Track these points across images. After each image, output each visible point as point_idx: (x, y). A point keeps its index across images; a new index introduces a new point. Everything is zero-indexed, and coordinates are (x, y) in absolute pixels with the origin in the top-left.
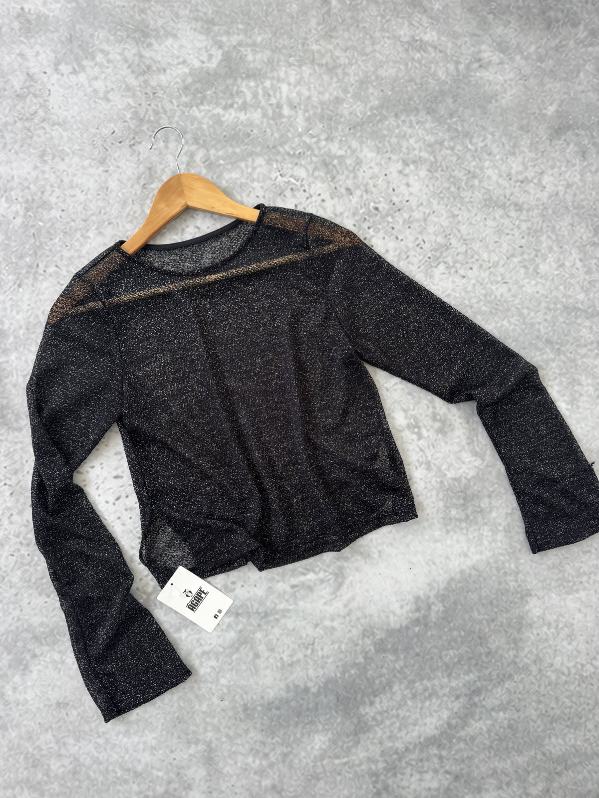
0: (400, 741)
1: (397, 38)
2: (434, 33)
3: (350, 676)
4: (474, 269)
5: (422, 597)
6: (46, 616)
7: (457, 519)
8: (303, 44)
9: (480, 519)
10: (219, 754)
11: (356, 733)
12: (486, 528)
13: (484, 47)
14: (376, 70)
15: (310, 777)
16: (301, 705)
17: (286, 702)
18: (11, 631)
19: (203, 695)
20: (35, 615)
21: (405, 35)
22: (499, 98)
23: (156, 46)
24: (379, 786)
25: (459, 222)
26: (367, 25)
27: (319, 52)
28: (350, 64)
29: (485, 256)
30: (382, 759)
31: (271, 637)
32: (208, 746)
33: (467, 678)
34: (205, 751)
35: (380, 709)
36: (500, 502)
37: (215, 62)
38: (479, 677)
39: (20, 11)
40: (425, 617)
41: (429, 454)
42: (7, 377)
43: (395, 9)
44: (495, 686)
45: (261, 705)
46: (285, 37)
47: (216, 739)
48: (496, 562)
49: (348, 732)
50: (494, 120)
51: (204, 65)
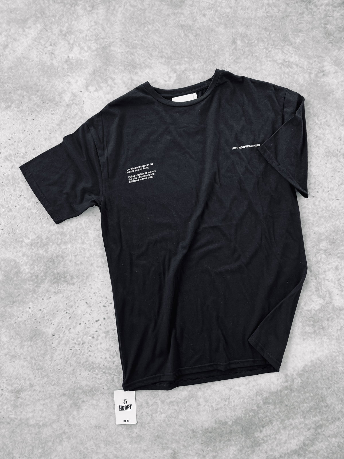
0: (277, 452)
1: (275, 61)
2: (296, 57)
3: (249, 416)
4: (319, 192)
5: (289, 375)
6: (89, 381)
7: (309, 333)
9: (322, 333)
10: (179, 455)
11: (253, 447)
12: (326, 337)
13: (326, 63)
16: (223, 431)
17: (215, 429)
18: (71, 389)
19: (171, 424)
20: (83, 380)
21: (280, 59)
22: (334, 93)
23: (140, 73)
26: (257, 54)
29: (326, 184)
31: (206, 395)
32: (173, 451)
33: (314, 419)
34: (172, 453)
35: (266, 434)
36: (334, 323)
38: (321, 419)
39: (67, 58)
40: (291, 386)
42: (66, 257)
43: (274, 44)
44: (330, 423)
45: (202, 431)
47: (178, 447)
48: (331, 356)
49: (248, 446)
50: (331, 106)
51: (167, 83)
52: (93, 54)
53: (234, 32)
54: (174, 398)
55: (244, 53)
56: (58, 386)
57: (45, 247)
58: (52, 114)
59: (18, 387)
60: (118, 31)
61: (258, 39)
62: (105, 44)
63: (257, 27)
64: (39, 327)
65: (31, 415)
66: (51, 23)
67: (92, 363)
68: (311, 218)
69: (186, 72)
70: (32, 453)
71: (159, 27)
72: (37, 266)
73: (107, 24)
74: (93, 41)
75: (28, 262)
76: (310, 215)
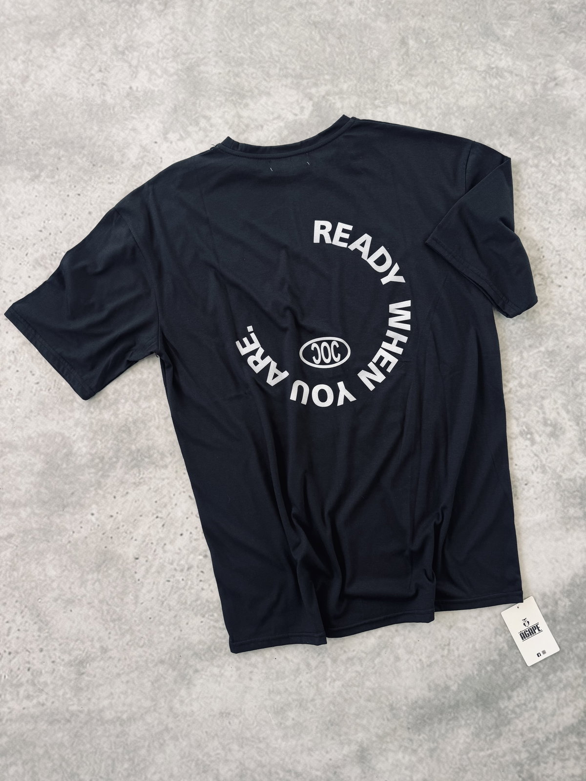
0: (540, 732)
1: (474, 68)
2: (509, 59)
3: (487, 672)
4: (569, 278)
5: (549, 594)
6: (203, 635)
7: (575, 518)
8: (387, 86)
10: (371, 752)
11: (497, 727)
13: (558, 66)
14: (457, 100)
15: (458, 770)
16: (443, 703)
17: (429, 701)
18: (174, 650)
19: (351, 698)
20: (194, 634)
21: (481, 64)
22: (577, 112)
23: (252, 105)
24: (524, 775)
25: (550, 235)
26: (444, 60)
27: (402, 91)
28: (433, 98)
29: (579, 264)
30: (524, 749)
31: (408, 641)
32: (360, 746)
34: (358, 751)
35: (518, 702)
37: (307, 113)
39: (129, 90)
40: (553, 612)
41: (543, 457)
42: (150, 421)
43: (469, 41)
45: (406, 705)
46: (369, 81)
47: (367, 739)
49: (490, 725)
50: (574, 135)
51: (297, 118)
52: (171, 79)
53: (401, 27)
54: (354, 651)
55: (422, 58)
56: (150, 647)
57: (113, 406)
58: (110, 183)
59: (80, 655)
60: (210, 40)
61: (443, 35)
62: (191, 63)
63: (440, 16)
64: (110, 547)
65: (106, 703)
66: (98, 35)
67: (207, 601)
68: (559, 322)
69: (328, 97)
70: (113, 772)
71: (278, 29)
72: (101, 440)
73: (191, 30)
74: (171, 59)
75: (85, 435)
76: (557, 317)
